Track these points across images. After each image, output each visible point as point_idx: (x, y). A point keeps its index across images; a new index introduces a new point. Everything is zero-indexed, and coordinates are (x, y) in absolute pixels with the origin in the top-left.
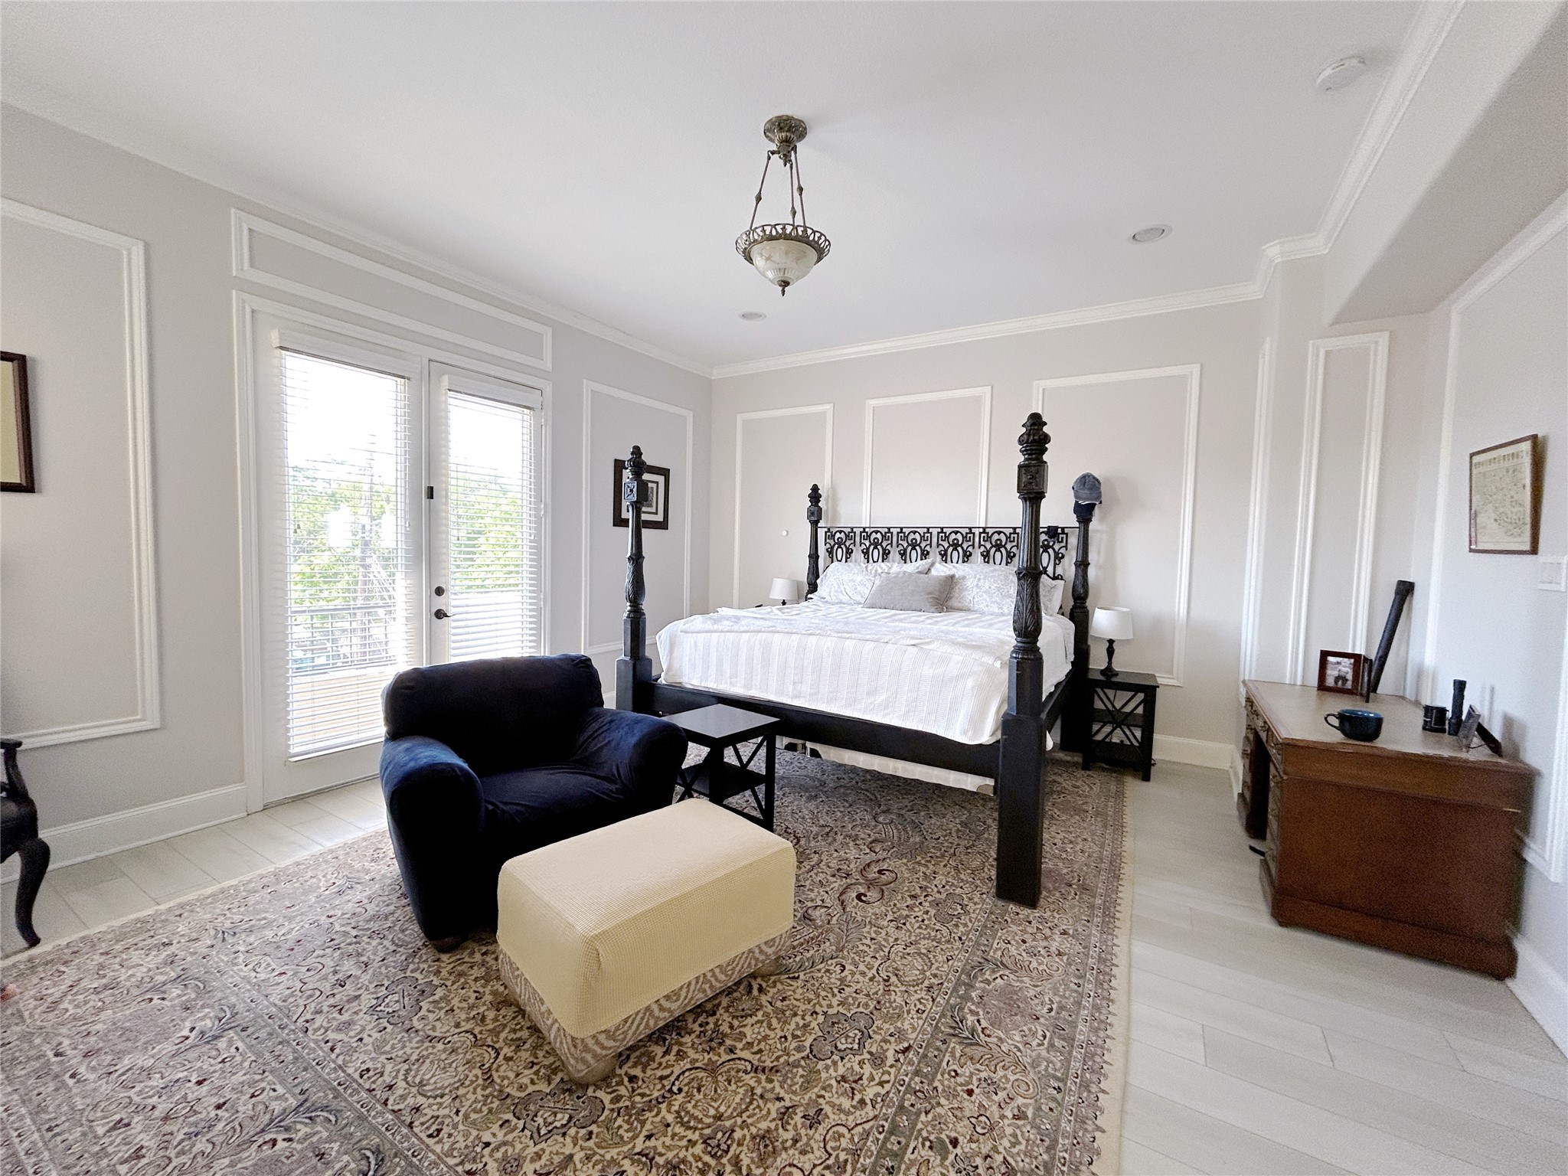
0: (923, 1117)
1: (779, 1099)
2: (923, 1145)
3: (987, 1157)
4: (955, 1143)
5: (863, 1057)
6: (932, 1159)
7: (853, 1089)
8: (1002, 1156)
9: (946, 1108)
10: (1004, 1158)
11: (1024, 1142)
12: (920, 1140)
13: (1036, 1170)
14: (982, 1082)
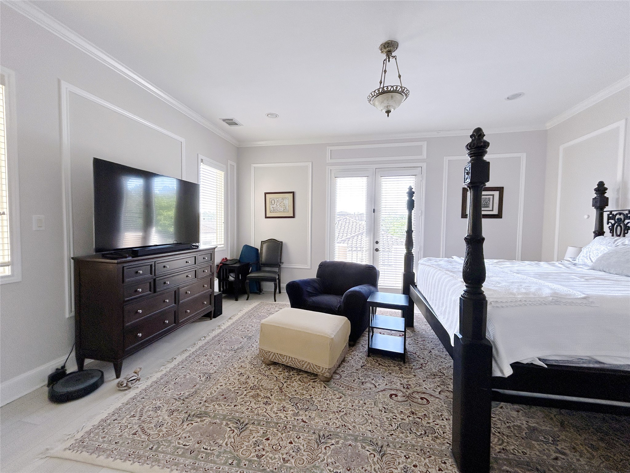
0: (275, 430)
1: (272, 395)
2: (264, 431)
3: (264, 450)
4: (268, 439)
5: (296, 411)
6: (260, 433)
7: (281, 410)
8: (265, 454)
9: (282, 436)
10: (264, 455)
11: (273, 462)
12: (266, 430)
13: (262, 466)
14: (298, 447)
